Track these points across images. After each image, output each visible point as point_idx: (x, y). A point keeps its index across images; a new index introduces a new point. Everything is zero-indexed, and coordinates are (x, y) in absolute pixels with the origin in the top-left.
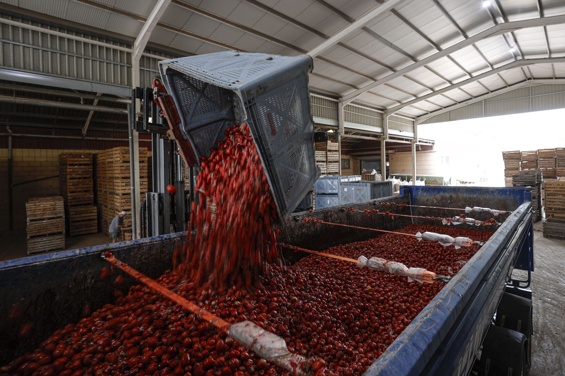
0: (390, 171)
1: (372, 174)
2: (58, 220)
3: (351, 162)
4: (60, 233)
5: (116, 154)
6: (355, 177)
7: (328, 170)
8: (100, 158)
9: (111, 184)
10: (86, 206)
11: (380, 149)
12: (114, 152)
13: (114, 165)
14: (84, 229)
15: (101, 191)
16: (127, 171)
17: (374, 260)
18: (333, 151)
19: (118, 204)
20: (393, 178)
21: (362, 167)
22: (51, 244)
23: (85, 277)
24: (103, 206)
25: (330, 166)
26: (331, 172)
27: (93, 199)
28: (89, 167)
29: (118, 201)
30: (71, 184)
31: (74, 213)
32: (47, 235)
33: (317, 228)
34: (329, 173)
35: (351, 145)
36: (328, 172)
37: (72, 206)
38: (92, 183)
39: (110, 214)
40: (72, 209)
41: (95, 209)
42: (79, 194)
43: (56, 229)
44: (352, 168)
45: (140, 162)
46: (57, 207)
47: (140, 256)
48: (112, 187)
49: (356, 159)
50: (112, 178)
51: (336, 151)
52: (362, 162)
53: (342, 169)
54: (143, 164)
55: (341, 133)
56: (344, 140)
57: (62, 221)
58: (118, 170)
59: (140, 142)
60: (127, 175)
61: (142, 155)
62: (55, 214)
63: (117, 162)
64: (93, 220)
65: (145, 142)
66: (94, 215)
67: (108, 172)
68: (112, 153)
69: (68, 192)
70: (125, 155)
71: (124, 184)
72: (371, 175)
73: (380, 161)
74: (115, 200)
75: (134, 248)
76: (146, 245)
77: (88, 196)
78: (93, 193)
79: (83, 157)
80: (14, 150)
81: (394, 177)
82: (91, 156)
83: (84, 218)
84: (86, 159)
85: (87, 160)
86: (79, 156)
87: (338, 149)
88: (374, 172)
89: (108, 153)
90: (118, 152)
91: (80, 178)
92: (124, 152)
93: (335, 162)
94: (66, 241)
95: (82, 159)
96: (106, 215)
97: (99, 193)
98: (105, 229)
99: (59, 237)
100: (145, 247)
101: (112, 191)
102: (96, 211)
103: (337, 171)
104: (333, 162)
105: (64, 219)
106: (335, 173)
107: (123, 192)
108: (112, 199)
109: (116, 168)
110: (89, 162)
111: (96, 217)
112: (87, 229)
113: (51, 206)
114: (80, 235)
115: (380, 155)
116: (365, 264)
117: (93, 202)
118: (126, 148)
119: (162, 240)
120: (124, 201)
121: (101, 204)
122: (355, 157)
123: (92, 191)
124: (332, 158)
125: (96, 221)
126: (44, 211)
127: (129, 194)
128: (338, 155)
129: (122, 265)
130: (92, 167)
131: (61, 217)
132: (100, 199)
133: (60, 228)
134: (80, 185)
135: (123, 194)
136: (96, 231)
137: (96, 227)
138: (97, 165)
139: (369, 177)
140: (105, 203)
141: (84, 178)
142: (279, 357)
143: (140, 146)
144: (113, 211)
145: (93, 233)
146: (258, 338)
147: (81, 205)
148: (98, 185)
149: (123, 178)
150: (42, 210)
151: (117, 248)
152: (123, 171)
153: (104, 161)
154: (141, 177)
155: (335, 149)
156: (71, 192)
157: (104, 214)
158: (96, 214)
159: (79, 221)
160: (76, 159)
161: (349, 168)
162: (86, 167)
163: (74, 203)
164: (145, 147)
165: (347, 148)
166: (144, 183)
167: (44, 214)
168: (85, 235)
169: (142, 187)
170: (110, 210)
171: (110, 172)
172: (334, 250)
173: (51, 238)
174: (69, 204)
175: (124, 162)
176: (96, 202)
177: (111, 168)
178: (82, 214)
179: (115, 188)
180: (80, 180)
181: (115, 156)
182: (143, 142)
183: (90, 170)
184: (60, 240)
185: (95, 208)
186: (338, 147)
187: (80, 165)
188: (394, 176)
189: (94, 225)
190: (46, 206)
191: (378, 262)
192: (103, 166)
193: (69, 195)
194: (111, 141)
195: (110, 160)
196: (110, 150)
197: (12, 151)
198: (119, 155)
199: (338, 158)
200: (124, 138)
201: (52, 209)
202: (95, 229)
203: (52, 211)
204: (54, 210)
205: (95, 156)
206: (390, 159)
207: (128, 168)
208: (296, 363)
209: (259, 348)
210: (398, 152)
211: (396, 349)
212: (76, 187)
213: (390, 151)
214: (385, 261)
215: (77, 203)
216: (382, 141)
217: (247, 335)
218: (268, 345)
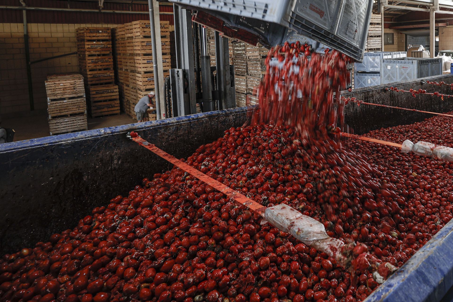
0: (440, 48)
1: (419, 50)
2: (79, 99)
3: (395, 36)
4: (82, 114)
5: (135, 28)
6: (399, 53)
7: (369, 45)
8: (119, 33)
9: (132, 61)
10: (107, 85)
11: (428, 22)
12: (134, 26)
13: (134, 40)
14: (106, 109)
15: (121, 69)
16: (148, 47)
17: (421, 145)
18: (375, 24)
19: (141, 83)
20: (443, 55)
21: (408, 43)
22: (73, 125)
23: (112, 158)
24: (125, 85)
25: (371, 41)
26: (372, 48)
27: (113, 77)
28: (108, 43)
29: (140, 79)
30: (90, 61)
31: (94, 93)
32: (69, 116)
33: (356, 110)
34: (370, 49)
35: (395, 17)
36: (369, 48)
37: (92, 85)
38: (112, 60)
39: (132, 93)
40: (92, 89)
41: (116, 88)
42: (99, 72)
43: (77, 109)
44: (397, 43)
45: (162, 37)
46: (77, 86)
47: (167, 137)
48: (133, 65)
49: (401, 33)
50: (132, 55)
51: (378, 24)
52: (408, 36)
53: (385, 45)
54: (164, 40)
55: (384, 4)
56: (387, 12)
57: (83, 101)
58: (139, 46)
59: (161, 15)
60: (148, 52)
61: (163, 30)
62: (76, 93)
63: (137, 37)
64: (115, 100)
65: (166, 15)
66: (116, 94)
67: (128, 48)
68: (131, 27)
69: (88, 70)
70: (145, 30)
71: (145, 61)
72: (418, 52)
73: (428, 35)
74: (137, 78)
75: (160, 128)
76: (173, 126)
77: (108, 74)
78: (113, 71)
79: (100, 31)
80: (29, 25)
81: (445, 54)
82: (109, 31)
83: (106, 98)
84: (105, 34)
85: (105, 36)
86: (97, 31)
87: (380, 22)
88: (422, 48)
89: (127, 28)
90: (138, 26)
91: (99, 55)
92: (144, 26)
93: (377, 37)
94: (88, 121)
95: (100, 35)
96: (128, 95)
97: (119, 71)
98: (128, 110)
99: (81, 117)
100: (171, 128)
101: (133, 68)
102: (117, 90)
103: (380, 47)
104: (375, 37)
105: (85, 99)
106: (377, 49)
107: (145, 70)
108: (134, 77)
109: (136, 44)
110: (107, 38)
111: (118, 97)
112: (110, 109)
113: (71, 85)
114: (102, 116)
115: (428, 28)
116: (410, 149)
117: (114, 80)
118: (146, 22)
119: (189, 120)
120: (146, 79)
121: (122, 83)
122: (399, 31)
123: (112, 69)
124: (374, 32)
125: (118, 102)
126: (64, 90)
127: (151, 72)
128: (380, 29)
129: (149, 145)
130: (111, 42)
131: (81, 97)
132: (122, 78)
133: (81, 109)
134: (100, 62)
135: (146, 72)
136: (119, 112)
137: (119, 108)
138: (116, 40)
139: (416, 53)
140: (127, 82)
141: (104, 55)
142: (317, 241)
143: (161, 19)
144: (135, 91)
145: (116, 114)
146: (295, 221)
147: (101, 84)
148: (119, 63)
149: (145, 55)
150: (62, 89)
151: (142, 128)
152: (144, 47)
153: (123, 36)
154: (163, 54)
155: (377, 22)
156: (90, 70)
157: (126, 94)
158: (118, 93)
159: (100, 101)
160: (94, 35)
161: (393, 43)
162: (105, 43)
163: (94, 82)
164: (166, 20)
165: (392, 21)
166: (167, 60)
167: (64, 94)
168: (107, 116)
169: (165, 64)
170: (132, 90)
171: (131, 48)
172: (375, 133)
173: (73, 118)
174: (89, 83)
175: (145, 37)
176: (117, 81)
177: (131, 44)
178: (103, 93)
179: (137, 65)
180: (100, 57)
181: (135, 30)
182: (164, 15)
183: (108, 46)
184: (82, 121)
185: (117, 87)
186: (380, 20)
187: (99, 40)
188: (444, 52)
189: (116, 105)
190: (65, 84)
191: (425, 146)
192: (122, 42)
193: (89, 73)
194: (129, 14)
195: (129, 35)
196: (129, 24)
197: (27, 26)
198: (139, 30)
199: (380, 32)
200: (144, 11)
201: (72, 88)
202: (117, 109)
203: (72, 91)
204: (74, 89)
205: (113, 31)
206: (440, 33)
207: (149, 44)
208: (337, 247)
209: (297, 231)
210: (450, 25)
211: (444, 236)
212: (95, 64)
213: (440, 25)
214: (433, 146)
215: (97, 82)
216: (431, 13)
217: (284, 218)
218: (306, 228)
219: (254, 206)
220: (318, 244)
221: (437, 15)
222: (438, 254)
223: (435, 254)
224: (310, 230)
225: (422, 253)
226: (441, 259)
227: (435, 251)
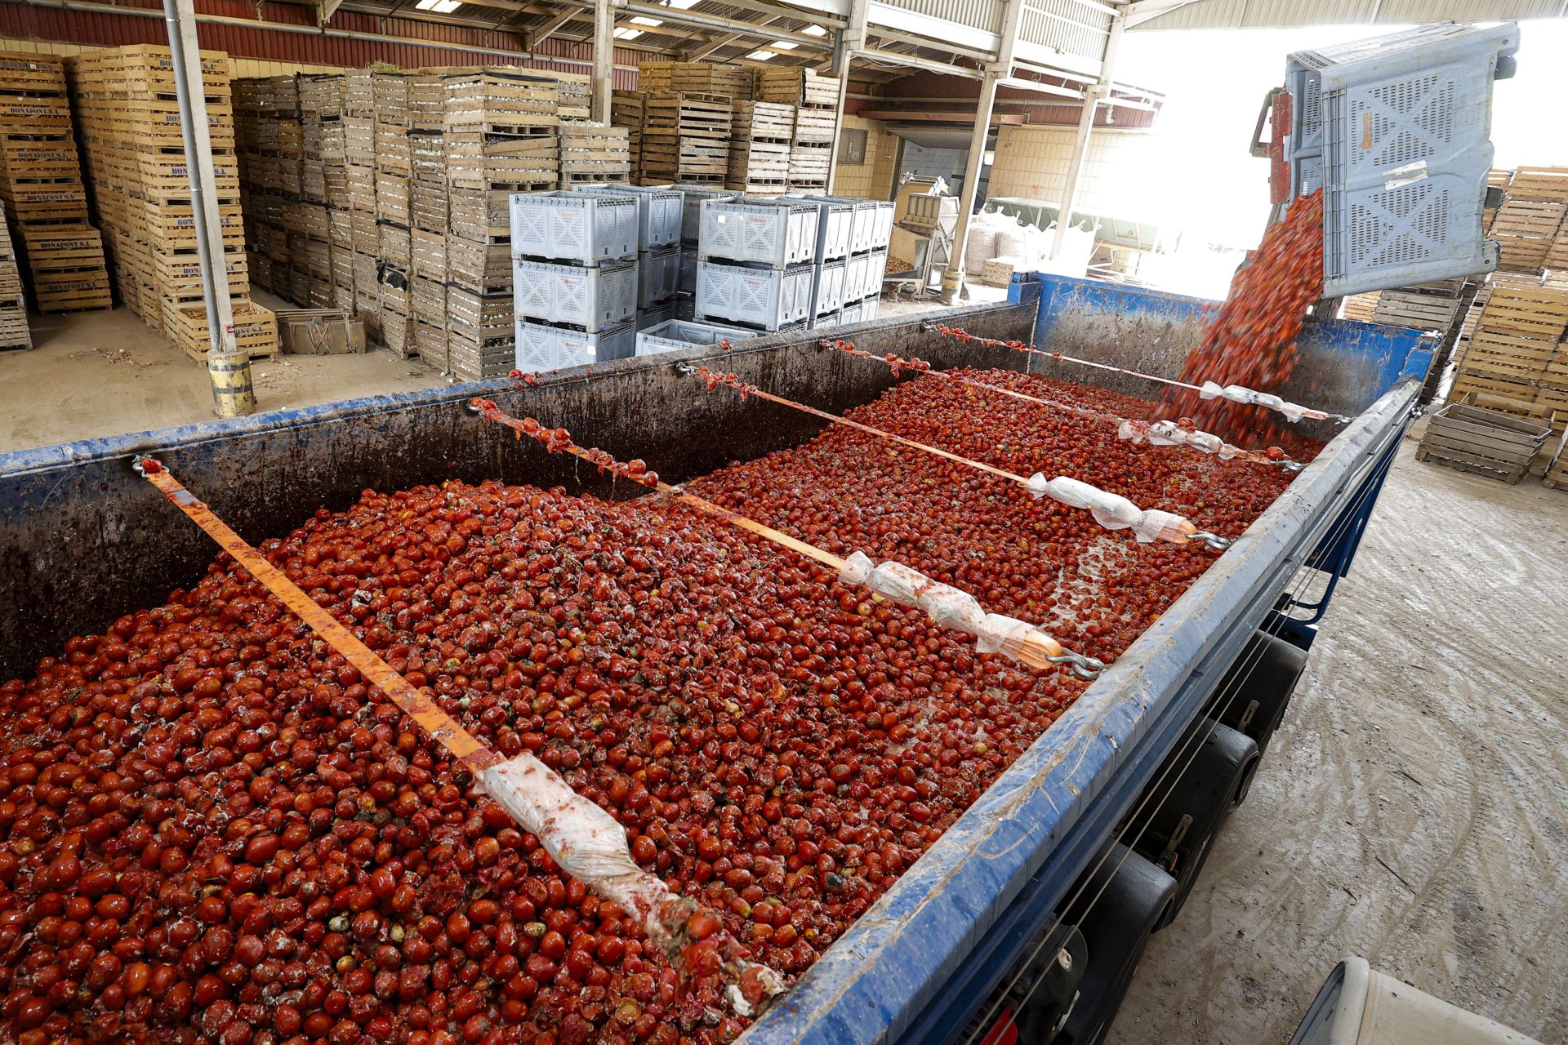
0: (991, 187)
1: (930, 194)
3: (869, 141)
4: (11, 304)
5: (132, 68)
6: (874, 207)
7: (792, 170)
8: (87, 78)
9: (131, 164)
10: (68, 226)
11: (973, 108)
12: (127, 62)
13: (130, 104)
14: (73, 294)
15: (104, 183)
16: (173, 129)
17: (890, 574)
18: (818, 106)
19: (160, 232)
20: (995, 211)
21: (904, 163)
23: (101, 519)
24: (117, 230)
25: (802, 157)
26: (800, 177)
27: (84, 205)
28: (58, 101)
29: (158, 221)
30: (15, 155)
31: (38, 246)
34: (794, 182)
35: (879, 81)
36: (793, 177)
37: (29, 223)
38: (75, 155)
39: (141, 256)
40: (30, 234)
41: (94, 238)
42: (44, 187)
44: (872, 161)
45: (208, 100)
47: (238, 466)
48: (135, 176)
49: (889, 134)
50: (130, 146)
51: (826, 107)
52: (907, 144)
53: (838, 163)
54: (216, 109)
55: (853, 45)
56: (859, 65)
57: (10, 270)
58: (146, 123)
59: (200, 25)
60: (173, 142)
61: (212, 78)
63: (139, 96)
64: (96, 268)
65: (218, 25)
66: (95, 254)
67: (117, 126)
68: (118, 63)
69: (12, 181)
70: (161, 75)
71: (168, 170)
72: (927, 198)
73: (966, 146)
74: (149, 216)
75: (218, 444)
76: (252, 438)
77: (69, 194)
78: (82, 188)
79: (33, 66)
81: (1000, 209)
82: (59, 67)
83: (72, 263)
84: (47, 76)
85: (49, 80)
86: (21, 62)
87: (835, 102)
88: (941, 186)
89: (109, 63)
90: (138, 61)
91: (37, 138)
92: (157, 64)
93: (821, 145)
94: (30, 325)
95: (33, 76)
96: (130, 259)
97: (98, 188)
98: (133, 299)
99: (12, 314)
100: (248, 443)
101: (136, 187)
102: (99, 243)
103: (823, 178)
104: (813, 145)
105: (15, 265)
106: (814, 182)
107: (169, 194)
108: (141, 213)
109: (138, 116)
110: (55, 87)
111: (102, 262)
112: (83, 294)
114: (67, 311)
115: (970, 126)
116: (863, 578)
117: (86, 214)
118: (160, 49)
120: (174, 222)
121: (109, 224)
122: (887, 126)
123: (78, 180)
124: (813, 131)
125: (105, 275)
127: (186, 202)
128: (832, 123)
129: (193, 505)
130: (66, 103)
131: (4, 258)
132: (107, 209)
133: (8, 290)
134: (42, 160)
135: (171, 202)
136: (109, 302)
137: (108, 292)
138: (81, 96)
139: (921, 202)
140: (122, 223)
141: (51, 138)
143: (203, 45)
144: (146, 249)
145: (103, 308)
146: (558, 815)
147: (55, 222)
148: (94, 164)
149: (165, 151)
152: (162, 127)
153: (99, 88)
154: (216, 152)
155: (825, 101)
156: (19, 181)
157: (122, 256)
158: (101, 252)
159: (58, 271)
160: (17, 75)
161: (862, 161)
162: (49, 101)
163: (33, 216)
164: (220, 50)
165: (867, 93)
166: (228, 171)
168: (79, 310)
169: (222, 182)
170: (137, 246)
171: (124, 127)
174: (21, 217)
175: (163, 97)
176: (95, 219)
177: (124, 115)
178: (62, 249)
179: (145, 178)
180: (40, 144)
181: (130, 74)
182: (211, 24)
183: (61, 112)
184: (15, 323)
185: (96, 233)
186: (836, 95)
187: (31, 94)
188: (1001, 204)
189: (99, 284)
191: (900, 581)
192: (99, 104)
193: (16, 188)
194: (111, 15)
195: (117, 87)
196: (113, 51)
198: (141, 74)
199: (830, 132)
200: (152, 7)
202: (103, 296)
205: (69, 69)
206: (999, 145)
207: (172, 119)
208: (649, 901)
209: (559, 847)
210: (1033, 122)
211: (907, 913)
212: (31, 165)
213: (1006, 119)
214: (922, 580)
215: (42, 216)
216: (986, 85)
217: (529, 805)
218: (581, 842)
219: (459, 742)
220: (606, 884)
221: (1002, 91)
222: (883, 968)
223: (878, 970)
224: (590, 846)
225: (847, 957)
226: (890, 980)
227: (877, 960)
